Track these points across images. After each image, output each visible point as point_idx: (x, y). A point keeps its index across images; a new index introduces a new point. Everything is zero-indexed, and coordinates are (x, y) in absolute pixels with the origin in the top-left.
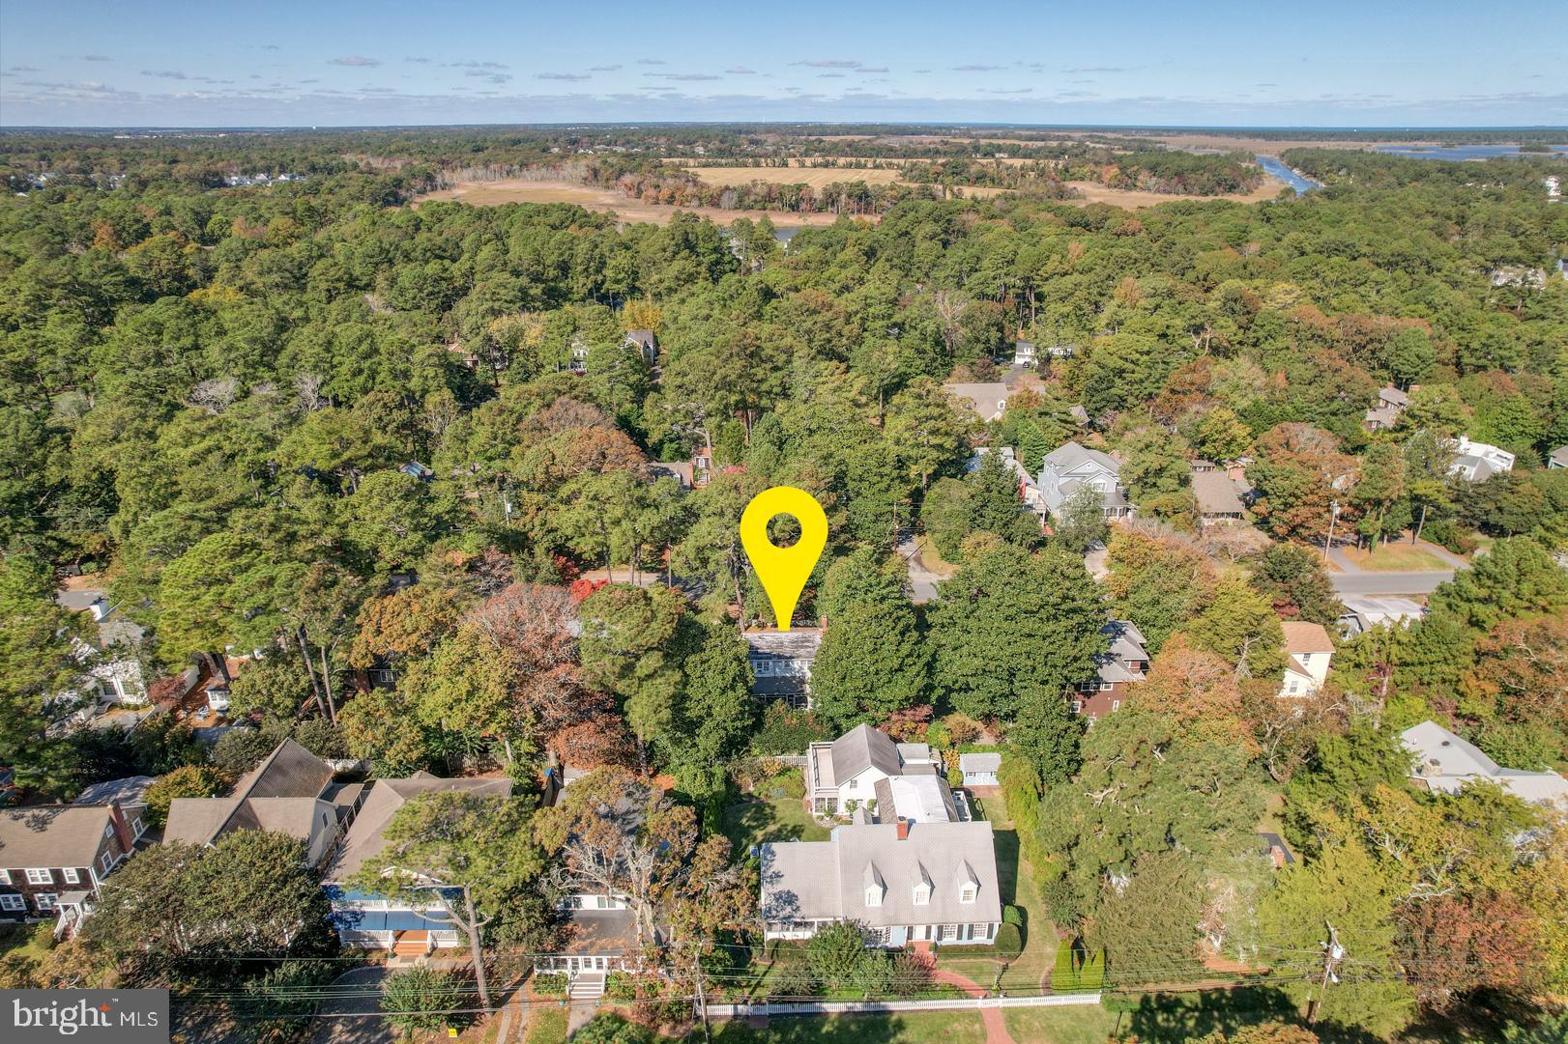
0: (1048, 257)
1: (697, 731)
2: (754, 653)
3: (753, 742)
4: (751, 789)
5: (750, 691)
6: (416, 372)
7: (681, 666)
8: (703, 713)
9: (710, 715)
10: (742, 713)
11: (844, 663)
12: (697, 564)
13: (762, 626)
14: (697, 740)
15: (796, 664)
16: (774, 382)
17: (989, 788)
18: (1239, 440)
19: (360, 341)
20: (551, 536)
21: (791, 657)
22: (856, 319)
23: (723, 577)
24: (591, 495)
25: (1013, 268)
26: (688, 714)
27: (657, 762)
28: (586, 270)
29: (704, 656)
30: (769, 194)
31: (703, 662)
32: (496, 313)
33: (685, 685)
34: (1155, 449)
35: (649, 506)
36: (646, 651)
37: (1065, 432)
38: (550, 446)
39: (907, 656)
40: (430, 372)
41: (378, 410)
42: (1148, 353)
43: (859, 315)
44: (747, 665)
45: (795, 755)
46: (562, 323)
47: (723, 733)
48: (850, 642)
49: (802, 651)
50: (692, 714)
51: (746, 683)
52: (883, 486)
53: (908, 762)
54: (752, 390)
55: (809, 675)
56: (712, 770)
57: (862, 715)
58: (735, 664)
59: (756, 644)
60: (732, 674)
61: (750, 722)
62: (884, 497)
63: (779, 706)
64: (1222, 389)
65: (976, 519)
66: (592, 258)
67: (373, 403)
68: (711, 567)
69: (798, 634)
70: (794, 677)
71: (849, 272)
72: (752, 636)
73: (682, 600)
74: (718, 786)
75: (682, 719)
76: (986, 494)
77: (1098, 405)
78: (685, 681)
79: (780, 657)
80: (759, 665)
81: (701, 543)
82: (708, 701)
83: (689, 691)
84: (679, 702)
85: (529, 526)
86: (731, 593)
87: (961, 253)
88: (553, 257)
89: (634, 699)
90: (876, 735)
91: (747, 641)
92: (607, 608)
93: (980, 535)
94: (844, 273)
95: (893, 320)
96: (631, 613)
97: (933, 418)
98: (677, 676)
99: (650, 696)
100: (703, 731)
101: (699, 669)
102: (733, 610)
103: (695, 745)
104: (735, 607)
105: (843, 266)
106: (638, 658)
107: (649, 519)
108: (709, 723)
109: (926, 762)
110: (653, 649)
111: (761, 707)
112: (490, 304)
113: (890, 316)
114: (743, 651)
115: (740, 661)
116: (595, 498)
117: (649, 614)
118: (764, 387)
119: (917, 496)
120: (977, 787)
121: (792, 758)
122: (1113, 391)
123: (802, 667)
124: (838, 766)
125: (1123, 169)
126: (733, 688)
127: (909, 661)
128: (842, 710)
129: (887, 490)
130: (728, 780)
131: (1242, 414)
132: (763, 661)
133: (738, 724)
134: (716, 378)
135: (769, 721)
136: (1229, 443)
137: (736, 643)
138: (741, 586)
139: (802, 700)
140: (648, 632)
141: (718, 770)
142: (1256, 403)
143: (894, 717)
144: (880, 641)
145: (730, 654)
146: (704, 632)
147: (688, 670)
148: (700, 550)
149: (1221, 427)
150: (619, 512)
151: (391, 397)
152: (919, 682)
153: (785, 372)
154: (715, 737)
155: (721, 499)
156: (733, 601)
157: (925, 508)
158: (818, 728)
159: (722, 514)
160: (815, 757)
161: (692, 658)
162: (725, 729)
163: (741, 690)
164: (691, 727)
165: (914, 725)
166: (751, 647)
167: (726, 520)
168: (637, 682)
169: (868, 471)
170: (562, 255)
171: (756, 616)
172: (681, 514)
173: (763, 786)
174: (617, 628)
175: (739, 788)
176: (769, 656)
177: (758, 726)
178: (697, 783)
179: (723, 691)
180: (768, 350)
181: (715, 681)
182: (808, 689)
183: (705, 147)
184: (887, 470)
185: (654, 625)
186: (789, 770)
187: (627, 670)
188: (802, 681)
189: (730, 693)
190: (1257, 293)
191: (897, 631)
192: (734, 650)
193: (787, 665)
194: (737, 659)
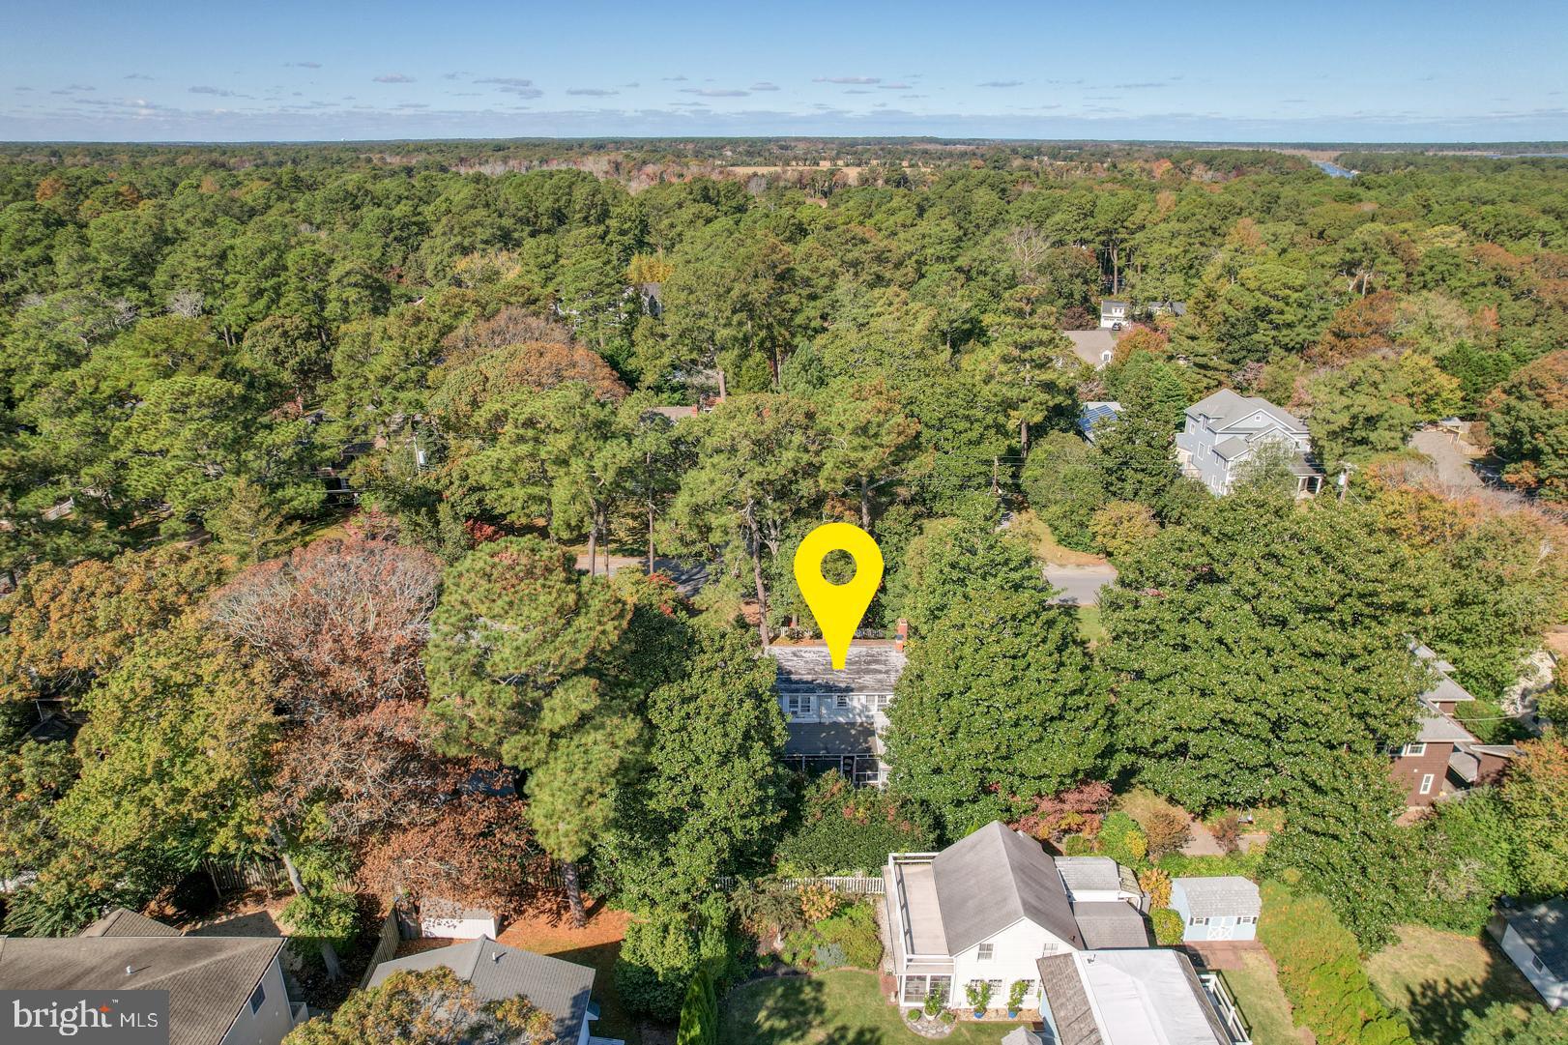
0: (1135, 206)
1: (672, 837)
2: (786, 682)
3: (781, 851)
4: (778, 945)
5: (778, 756)
6: (332, 294)
7: (641, 709)
8: (683, 801)
9: (697, 805)
10: (761, 801)
11: (953, 702)
12: (693, 535)
13: (797, 637)
14: (671, 852)
15: (856, 701)
16: (812, 313)
17: (1234, 947)
18: (1445, 395)
19: (262, 254)
20: (476, 497)
21: (848, 690)
22: (911, 263)
23: (736, 556)
24: (522, 418)
25: (1091, 221)
26: (652, 804)
27: (600, 888)
28: (585, 218)
29: (688, 688)
30: (800, 181)
31: (686, 701)
32: (466, 251)
33: (649, 745)
34: (1365, 388)
35: (614, 436)
36: (564, 677)
37: (1206, 381)
38: (482, 366)
39: (1073, 693)
40: (352, 294)
41: (275, 340)
42: (1303, 288)
43: (914, 258)
44: (773, 705)
45: (859, 874)
46: (541, 251)
47: (723, 841)
48: (964, 666)
49: (868, 680)
50: (663, 800)
51: (768, 740)
52: (974, 435)
53: (1079, 896)
54: (781, 323)
55: (881, 721)
56: (703, 908)
57: (985, 802)
58: (748, 704)
59: (788, 665)
60: (742, 724)
61: (775, 819)
62: (975, 452)
63: (832, 781)
64: (1411, 331)
65: (1112, 482)
66: (593, 205)
67: (269, 330)
68: (715, 537)
69: (862, 649)
70: (853, 724)
71: (899, 218)
72: (782, 652)
73: (669, 594)
74: (712, 948)
75: (644, 813)
76: (1128, 447)
77: (1236, 356)
78: (649, 738)
79: (830, 689)
80: (794, 703)
81: (699, 499)
82: (695, 779)
83: (656, 757)
84: (634, 779)
85: (445, 481)
86: (747, 581)
87: (1029, 206)
88: (548, 204)
89: (540, 774)
90: (1019, 844)
91: (772, 659)
92: (484, 584)
93: (1116, 508)
94: (892, 219)
95: (957, 263)
96: (533, 598)
97: (1041, 343)
98: (632, 728)
99: (570, 772)
100: (682, 838)
101: (679, 713)
102: (751, 612)
103: (667, 862)
104: (755, 608)
105: (892, 212)
106: (549, 689)
107: (615, 454)
108: (695, 822)
109: (1111, 896)
110: (577, 673)
111: (797, 786)
112: (459, 239)
113: (953, 259)
114: (766, 679)
115: (759, 699)
116: (530, 423)
117: (571, 598)
118: (799, 320)
119: (1014, 458)
120: (1210, 945)
121: (854, 880)
122: (1255, 337)
123: (871, 708)
124: (951, 909)
125: (1176, 164)
126: (744, 752)
127: (1078, 700)
128: (949, 792)
129: (978, 442)
130: (734, 930)
131: (1442, 364)
132: (800, 697)
133: (754, 823)
134: (735, 293)
135: (812, 812)
136: (1429, 400)
137: (752, 664)
138: (765, 574)
139: (868, 764)
140: (569, 635)
141: (715, 911)
142: (1460, 348)
143: (1046, 805)
144: (1021, 663)
145: (739, 686)
146: (691, 642)
147: (654, 716)
148: (697, 510)
149: (1420, 376)
150: (562, 442)
151: (296, 323)
152: (1096, 740)
153: (826, 300)
154: (706, 848)
155: (733, 425)
156: (750, 596)
157: (1027, 474)
158: (905, 827)
159: (733, 450)
160: (901, 881)
161: (663, 691)
162: (727, 830)
163: (760, 756)
164: (662, 829)
165: (1078, 819)
166: (781, 671)
167: (739, 461)
168: (544, 740)
169: (952, 414)
170: (558, 200)
171: (787, 621)
172: (667, 450)
173: (801, 938)
174: (504, 626)
175: (754, 942)
176: (810, 687)
177: (793, 821)
178: (669, 948)
179: (725, 759)
180: (803, 271)
181: (709, 739)
182: (880, 747)
183: (734, 152)
184: (979, 413)
185: (581, 622)
186: (850, 904)
187: (526, 715)
188: (868, 731)
189: (739, 764)
190: (1405, 238)
191: (1050, 646)
192: (748, 677)
193: (842, 703)
194: (753, 693)
